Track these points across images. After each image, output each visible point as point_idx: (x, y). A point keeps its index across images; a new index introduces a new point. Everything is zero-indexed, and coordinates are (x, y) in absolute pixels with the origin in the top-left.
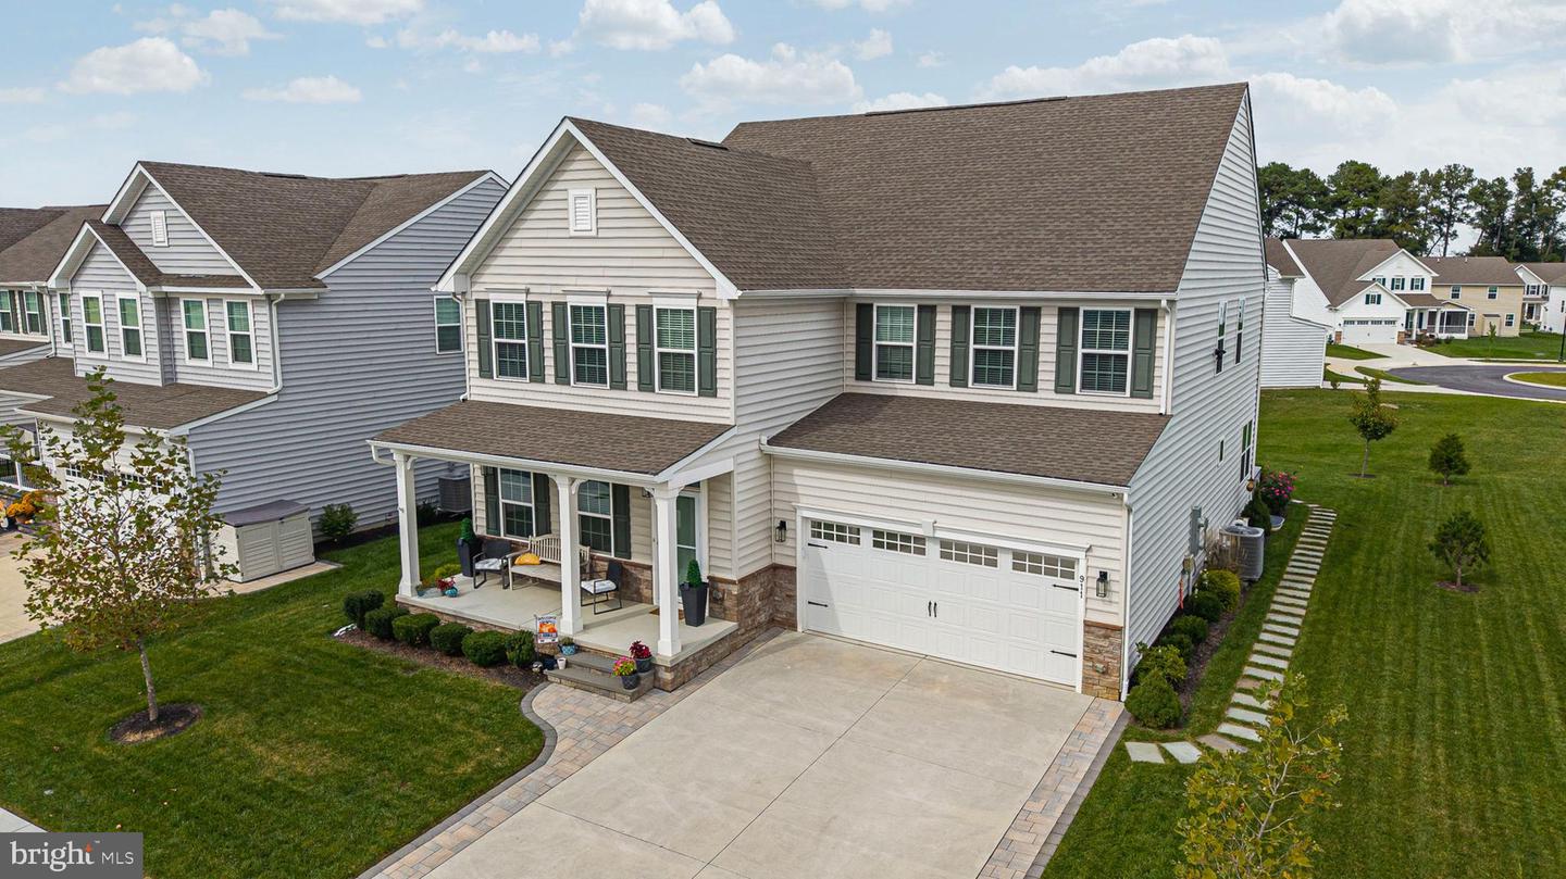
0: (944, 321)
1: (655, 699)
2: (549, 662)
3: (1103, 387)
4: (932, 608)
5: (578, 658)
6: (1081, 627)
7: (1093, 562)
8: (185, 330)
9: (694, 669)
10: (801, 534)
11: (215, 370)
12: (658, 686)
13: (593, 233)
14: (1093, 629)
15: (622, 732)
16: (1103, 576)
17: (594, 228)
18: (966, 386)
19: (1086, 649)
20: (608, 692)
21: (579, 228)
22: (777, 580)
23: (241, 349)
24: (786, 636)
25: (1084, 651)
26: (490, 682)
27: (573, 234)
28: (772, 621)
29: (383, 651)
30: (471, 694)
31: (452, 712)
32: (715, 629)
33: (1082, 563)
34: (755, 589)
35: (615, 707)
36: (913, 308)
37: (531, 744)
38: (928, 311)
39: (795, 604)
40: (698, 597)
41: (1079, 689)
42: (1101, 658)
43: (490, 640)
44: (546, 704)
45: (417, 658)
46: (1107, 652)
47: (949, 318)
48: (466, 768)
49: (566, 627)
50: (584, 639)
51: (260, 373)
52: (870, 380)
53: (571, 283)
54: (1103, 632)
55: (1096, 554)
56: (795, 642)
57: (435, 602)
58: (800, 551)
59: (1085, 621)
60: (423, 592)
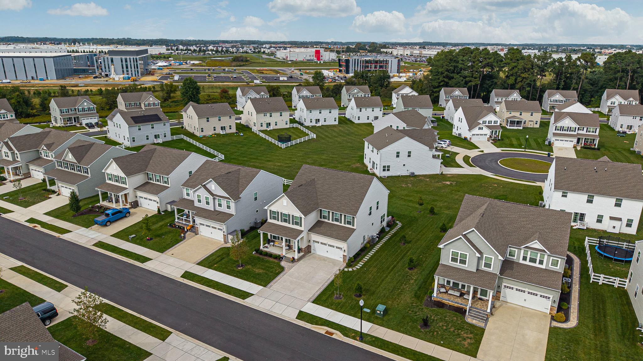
1: (295, 263)
2: (282, 258)
3: (349, 224)
4: (327, 252)
8: (218, 203)
9: (300, 259)
10: (312, 242)
11: (224, 209)
12: (295, 261)
13: (286, 206)
15: (292, 267)
16: (345, 250)
18: (333, 221)
19: (343, 258)
20: (290, 262)
22: (309, 247)
23: (229, 207)
24: (310, 254)
26: (276, 261)
27: (283, 206)
28: (308, 252)
29: (261, 256)
30: (274, 263)
31: (273, 265)
32: (302, 254)
33: (343, 249)
34: (306, 249)
35: (291, 264)
36: (327, 211)
37: (283, 269)
38: (329, 211)
39: (311, 250)
40: (300, 250)
41: (342, 262)
43: (275, 256)
44: (283, 263)
45: (266, 257)
46: (345, 259)
47: (331, 213)
48: (277, 272)
49: (284, 254)
50: (286, 256)
51: (232, 211)
52: (321, 219)
53: (283, 211)
54: (345, 256)
56: (311, 255)
57: (266, 249)
58: (312, 244)
59: (343, 255)
60: (264, 248)
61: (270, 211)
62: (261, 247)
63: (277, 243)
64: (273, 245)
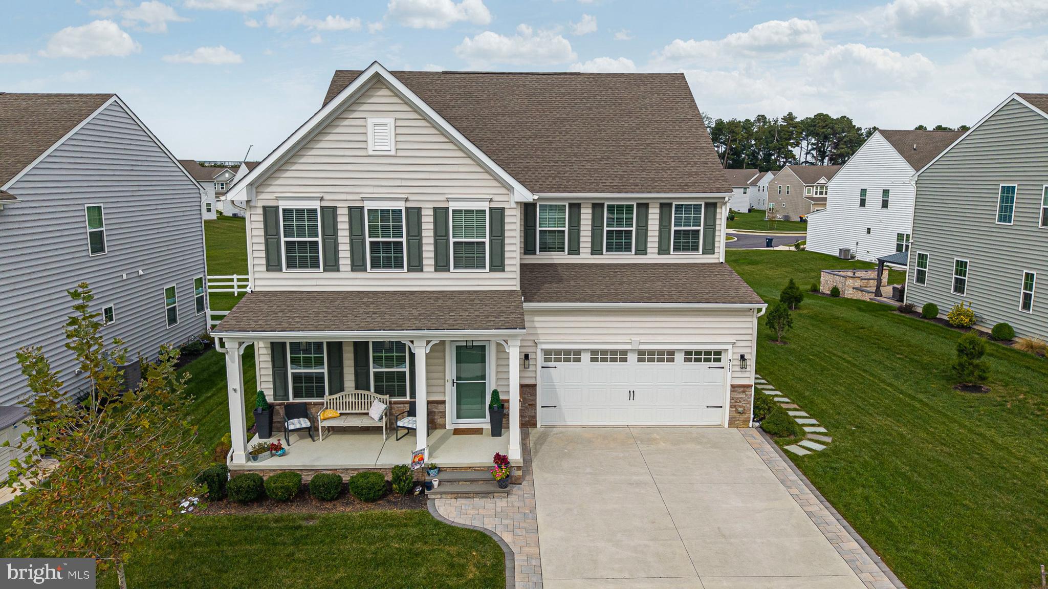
0: (586, 215)
3: (686, 249)
4: (632, 394)
5: (443, 476)
6: (729, 388)
7: (736, 350)
10: (539, 361)
13: (393, 153)
14: (736, 389)
16: (742, 357)
17: (393, 149)
18: (602, 254)
19: (732, 401)
21: (377, 148)
24: (534, 432)
25: (731, 402)
27: (371, 153)
30: (384, 520)
33: (730, 352)
36: (565, 206)
38: (575, 207)
39: (536, 409)
41: (726, 425)
42: (740, 404)
46: (744, 400)
47: (590, 211)
52: (535, 254)
53: (368, 191)
54: (742, 389)
55: (739, 345)
56: (545, 435)
57: (269, 463)
58: (539, 373)
59: (731, 385)
60: (254, 455)
61: (270, 213)
62: (238, 458)
63: (330, 413)
64: (311, 432)
